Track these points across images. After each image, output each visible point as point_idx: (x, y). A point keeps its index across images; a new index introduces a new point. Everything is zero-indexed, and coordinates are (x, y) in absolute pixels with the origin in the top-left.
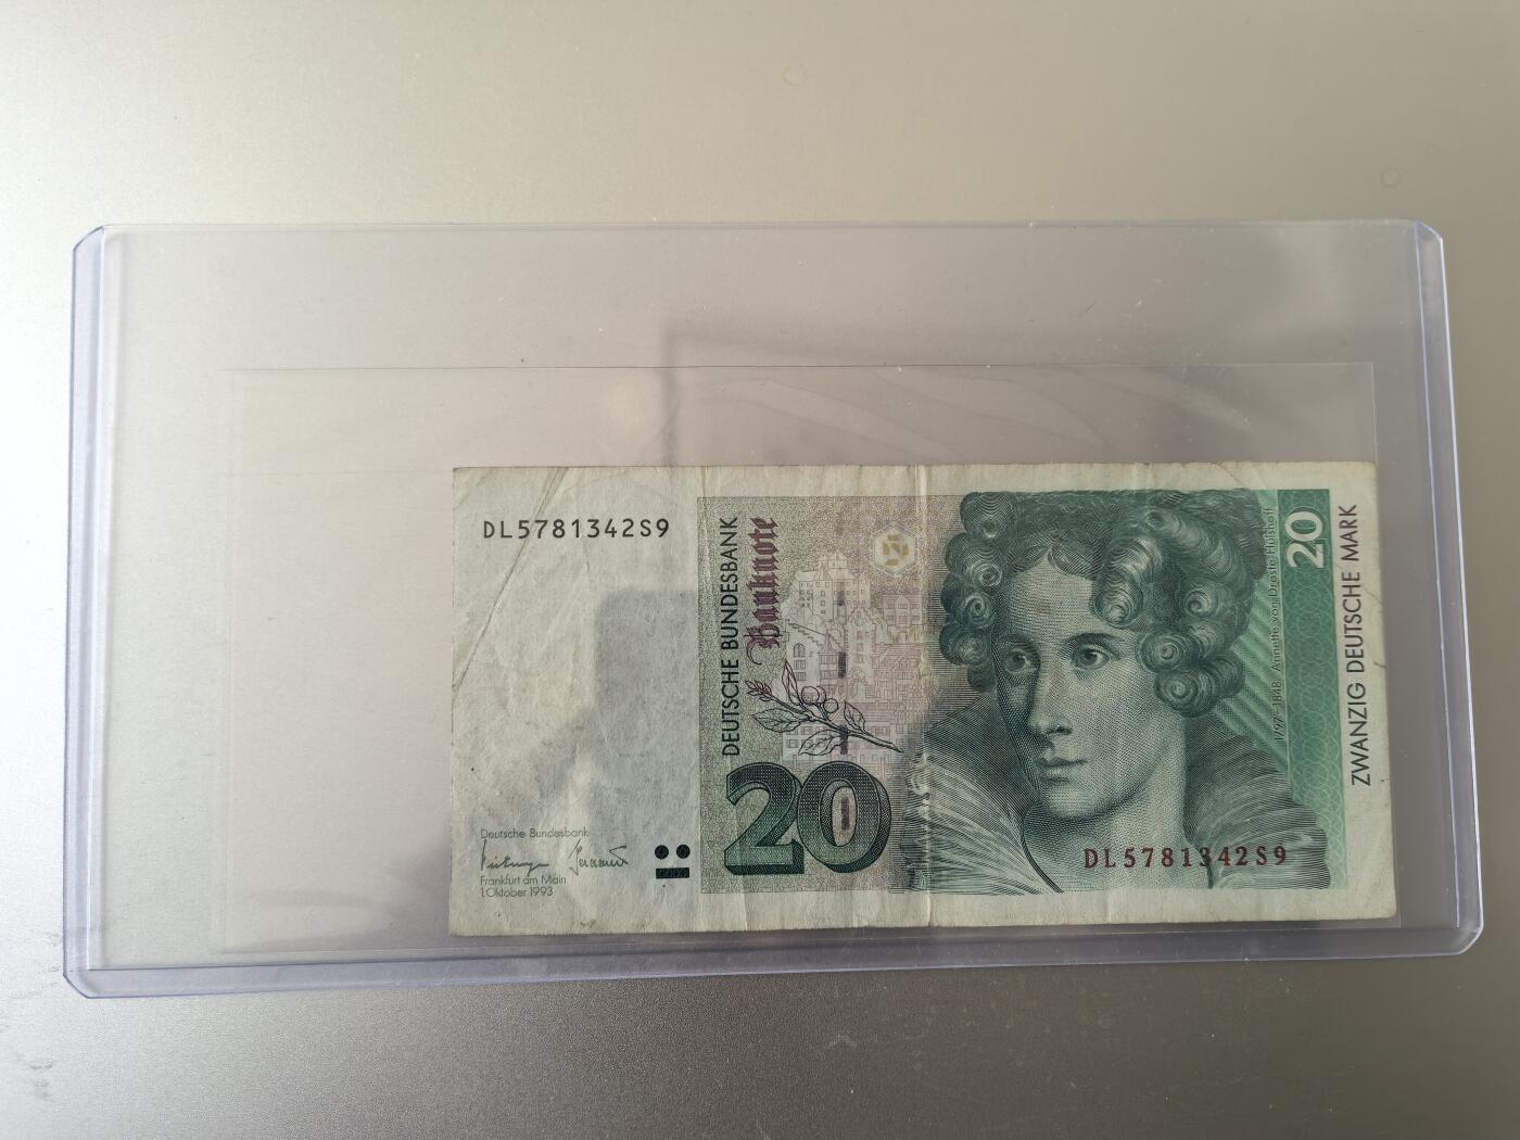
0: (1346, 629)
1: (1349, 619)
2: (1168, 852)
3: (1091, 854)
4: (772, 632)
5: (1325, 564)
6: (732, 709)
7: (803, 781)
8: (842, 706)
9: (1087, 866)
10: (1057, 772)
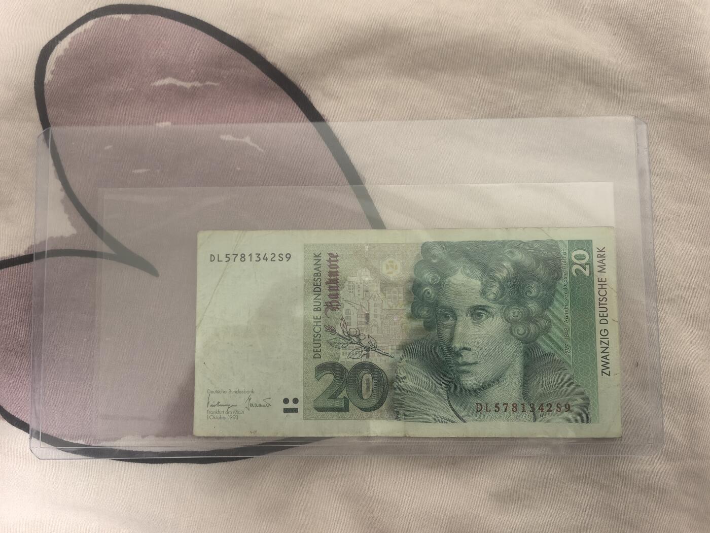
0: (600, 304)
1: (601, 299)
2: (515, 405)
3: (479, 406)
4: (336, 304)
5: (590, 274)
6: (318, 338)
7: (349, 370)
8: (367, 337)
9: (477, 411)
10: (464, 368)
